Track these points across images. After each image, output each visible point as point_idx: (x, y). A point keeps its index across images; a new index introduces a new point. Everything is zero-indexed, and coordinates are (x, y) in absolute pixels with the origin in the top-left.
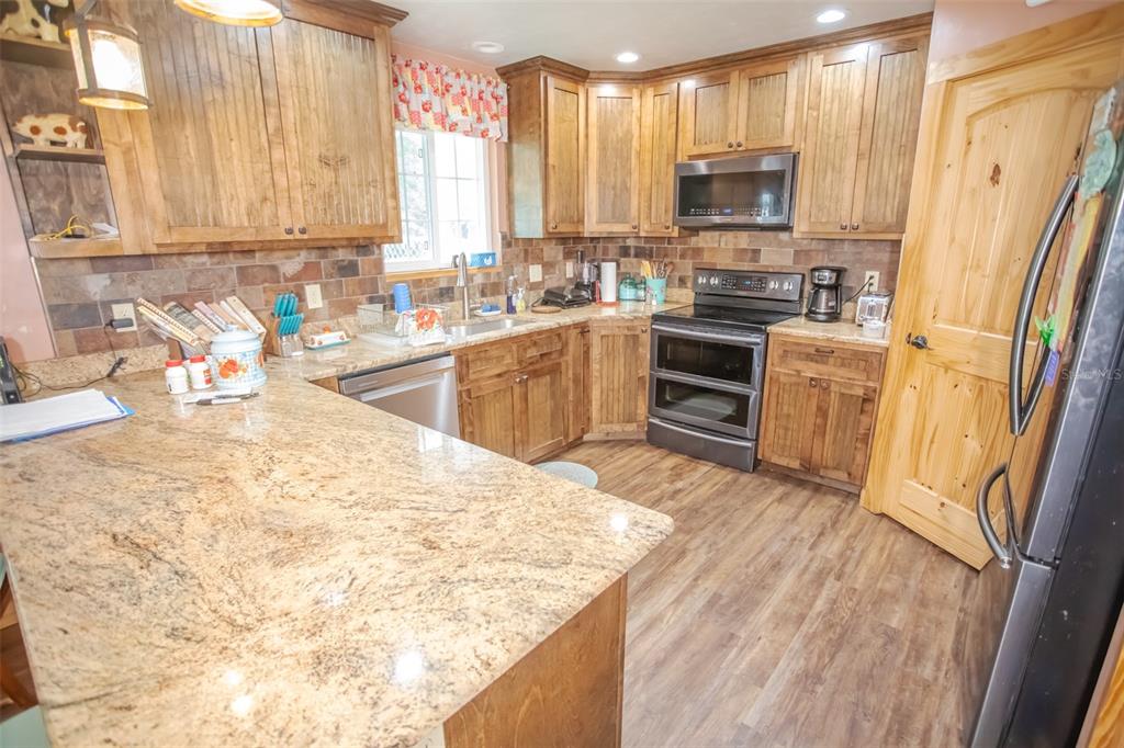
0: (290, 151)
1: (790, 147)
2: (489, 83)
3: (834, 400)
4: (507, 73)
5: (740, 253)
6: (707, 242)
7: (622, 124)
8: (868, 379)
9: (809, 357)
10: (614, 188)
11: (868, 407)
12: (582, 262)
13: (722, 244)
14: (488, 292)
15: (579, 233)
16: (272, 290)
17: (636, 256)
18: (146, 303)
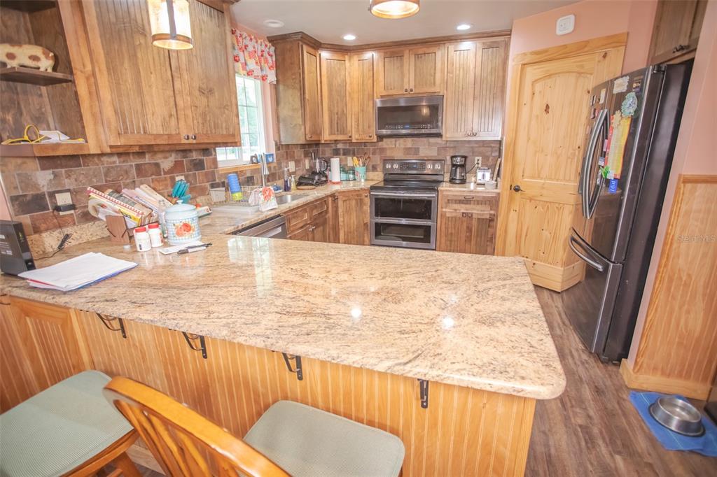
0: (184, 83)
1: (439, 92)
2: (266, 46)
3: (475, 223)
4: (273, 40)
5: (407, 150)
6: (388, 145)
7: (340, 76)
8: (491, 209)
9: (460, 202)
10: (337, 114)
11: (492, 224)
12: (315, 159)
13: (397, 145)
14: (270, 179)
15: (319, 141)
16: (156, 180)
17: (344, 154)
18: (95, 191)
